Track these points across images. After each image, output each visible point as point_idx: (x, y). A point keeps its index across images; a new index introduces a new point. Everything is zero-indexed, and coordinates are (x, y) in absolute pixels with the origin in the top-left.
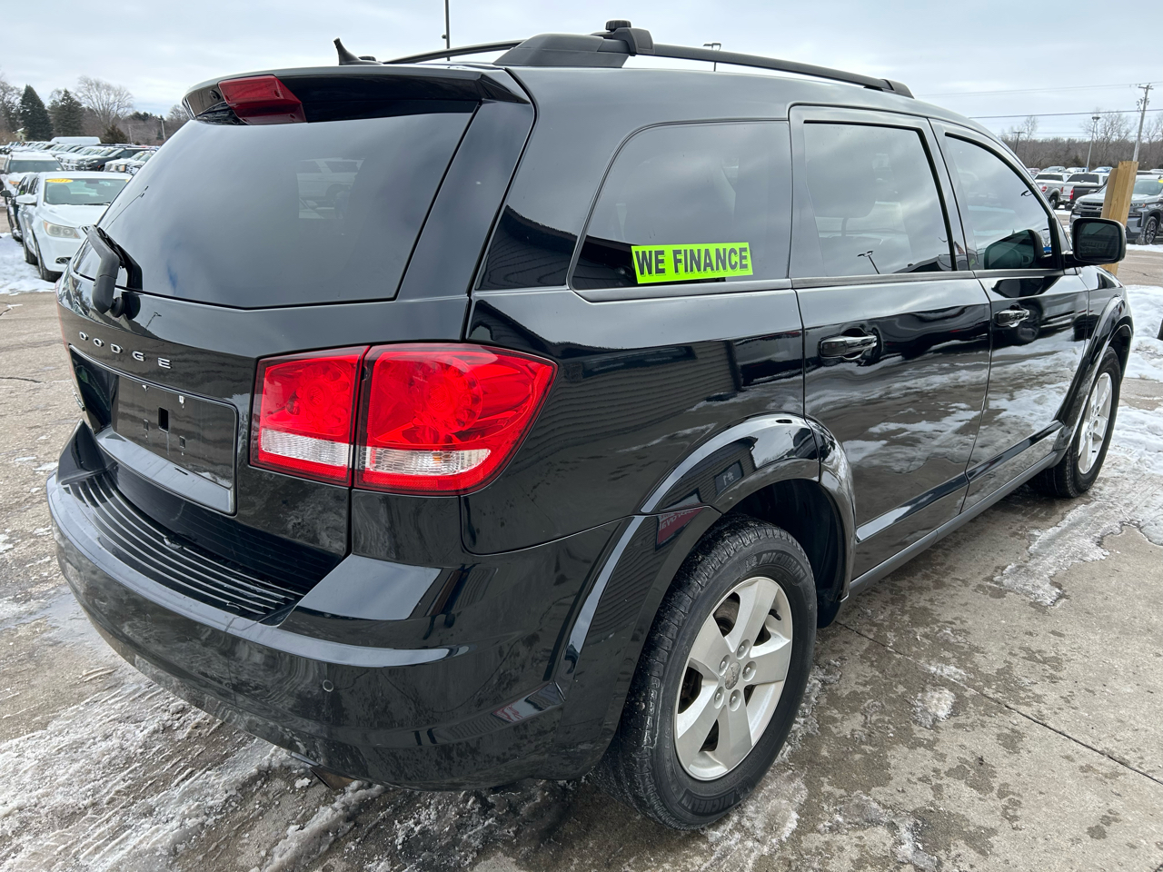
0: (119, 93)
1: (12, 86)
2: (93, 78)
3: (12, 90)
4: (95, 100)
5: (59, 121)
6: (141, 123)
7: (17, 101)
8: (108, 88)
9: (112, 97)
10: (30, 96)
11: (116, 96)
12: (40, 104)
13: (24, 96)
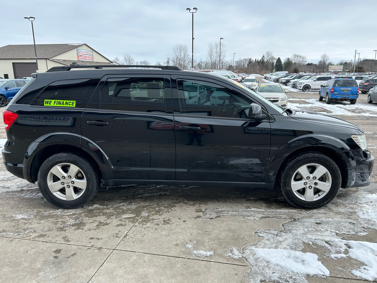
0: (303, 58)
1: (275, 58)
2: (297, 54)
3: (275, 59)
4: (296, 60)
5: (285, 67)
6: (309, 66)
7: (275, 61)
8: (300, 56)
9: (301, 59)
10: (279, 60)
11: (302, 59)
12: (281, 62)
13: (277, 60)
